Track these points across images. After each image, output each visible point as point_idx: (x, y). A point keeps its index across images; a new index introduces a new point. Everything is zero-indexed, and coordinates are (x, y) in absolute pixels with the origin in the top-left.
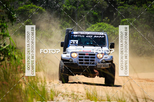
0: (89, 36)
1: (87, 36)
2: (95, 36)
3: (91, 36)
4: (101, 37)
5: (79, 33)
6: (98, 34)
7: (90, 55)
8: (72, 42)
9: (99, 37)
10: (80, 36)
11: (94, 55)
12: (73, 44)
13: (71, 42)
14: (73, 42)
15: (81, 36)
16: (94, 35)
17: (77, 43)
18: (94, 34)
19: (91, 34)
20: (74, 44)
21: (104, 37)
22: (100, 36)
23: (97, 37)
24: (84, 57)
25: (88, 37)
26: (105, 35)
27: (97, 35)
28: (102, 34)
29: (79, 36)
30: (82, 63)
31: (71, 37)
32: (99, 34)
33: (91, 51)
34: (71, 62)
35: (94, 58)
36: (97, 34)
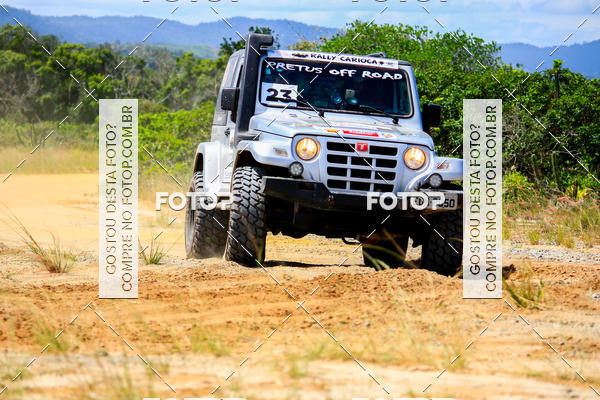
0: (342, 72)
1: (331, 72)
2: (366, 74)
3: (350, 73)
5: (299, 55)
6: (378, 65)
7: (374, 150)
8: (273, 93)
9: (380, 76)
10: (303, 69)
11: (393, 151)
12: (276, 100)
13: (269, 90)
14: (276, 92)
15: (307, 68)
16: (360, 69)
17: (294, 96)
18: (361, 63)
19: (348, 62)
20: (282, 100)
21: (401, 77)
22: (387, 75)
23: (374, 75)
24: (349, 160)
25: (338, 73)
26: (407, 69)
27: (372, 70)
28: (395, 64)
29: (300, 67)
30: (342, 185)
31: (268, 72)
32: (382, 63)
33: (376, 135)
34: (295, 177)
35: (393, 164)
36: (374, 65)
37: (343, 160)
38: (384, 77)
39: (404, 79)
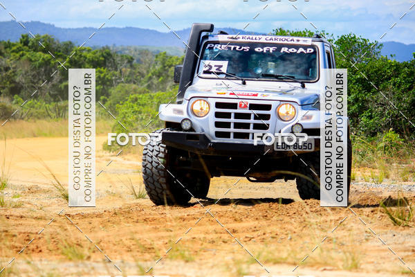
0: (265, 49)
1: (256, 50)
2: (284, 50)
3: (271, 49)
4: (302, 52)
5: (232, 38)
6: (295, 43)
7: (252, 107)
8: (208, 68)
10: (235, 48)
11: (268, 107)
12: (210, 73)
14: (211, 67)
15: (238, 47)
16: (280, 46)
17: (224, 70)
18: (281, 42)
19: (271, 41)
20: (214, 73)
21: (312, 50)
22: (301, 50)
23: (291, 50)
24: (233, 115)
25: (261, 50)
26: (319, 44)
27: (289, 46)
28: (309, 41)
29: (233, 47)
30: (227, 135)
32: (298, 41)
33: (256, 95)
34: (186, 130)
35: (267, 117)
36: (292, 42)
37: (228, 115)
38: (299, 52)
39: (315, 52)
